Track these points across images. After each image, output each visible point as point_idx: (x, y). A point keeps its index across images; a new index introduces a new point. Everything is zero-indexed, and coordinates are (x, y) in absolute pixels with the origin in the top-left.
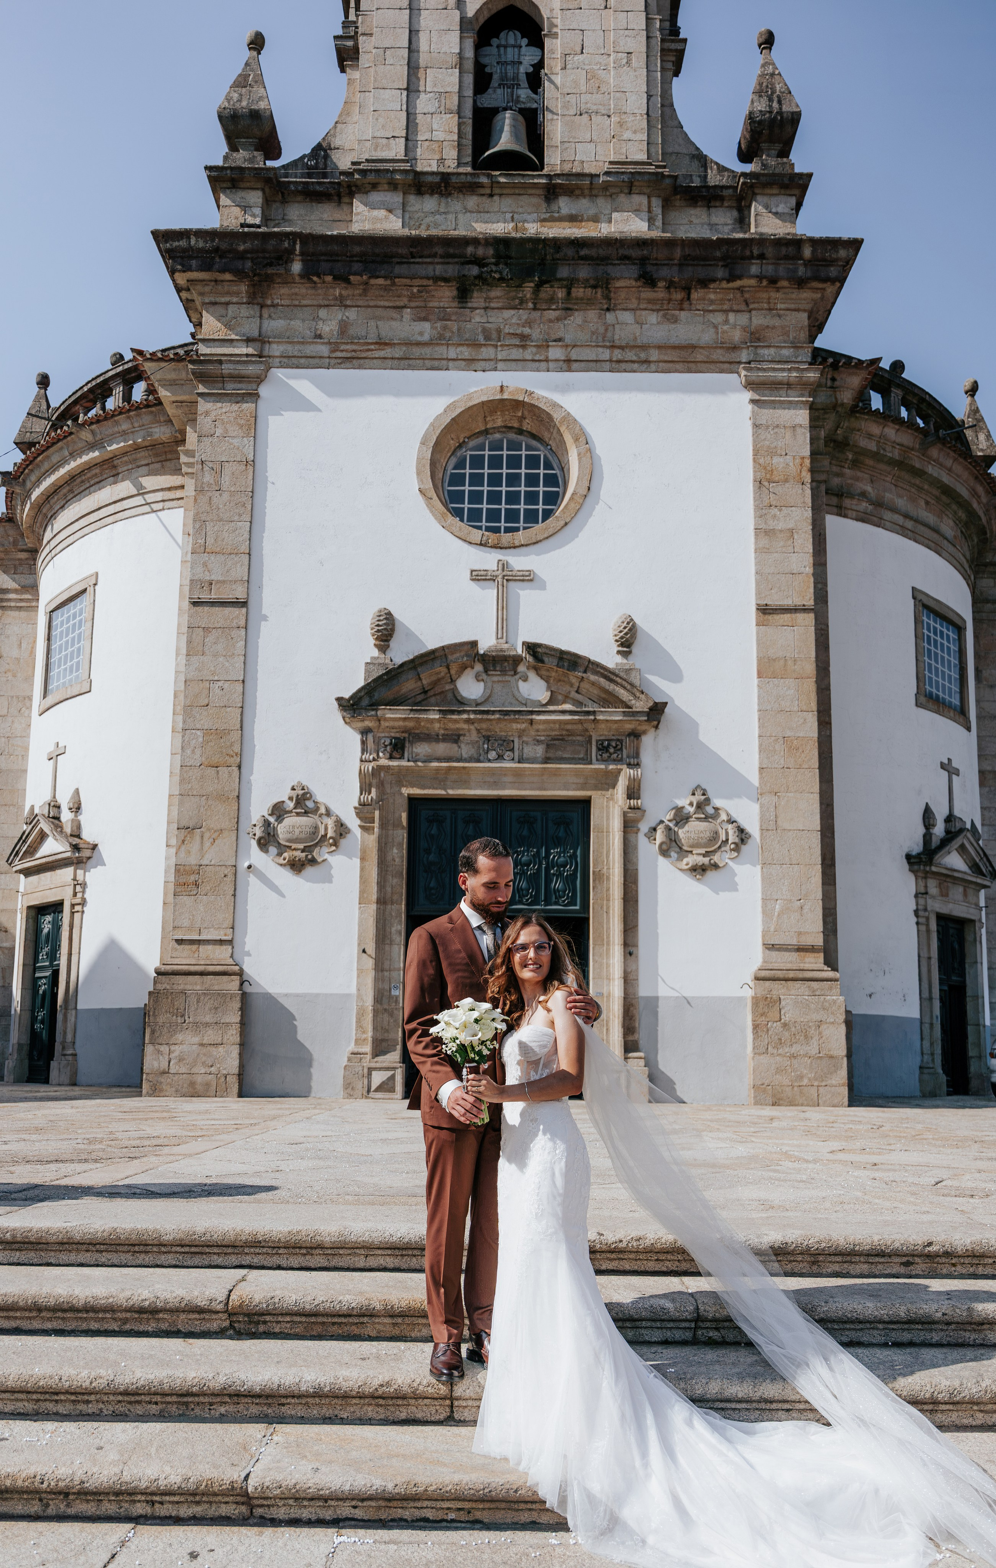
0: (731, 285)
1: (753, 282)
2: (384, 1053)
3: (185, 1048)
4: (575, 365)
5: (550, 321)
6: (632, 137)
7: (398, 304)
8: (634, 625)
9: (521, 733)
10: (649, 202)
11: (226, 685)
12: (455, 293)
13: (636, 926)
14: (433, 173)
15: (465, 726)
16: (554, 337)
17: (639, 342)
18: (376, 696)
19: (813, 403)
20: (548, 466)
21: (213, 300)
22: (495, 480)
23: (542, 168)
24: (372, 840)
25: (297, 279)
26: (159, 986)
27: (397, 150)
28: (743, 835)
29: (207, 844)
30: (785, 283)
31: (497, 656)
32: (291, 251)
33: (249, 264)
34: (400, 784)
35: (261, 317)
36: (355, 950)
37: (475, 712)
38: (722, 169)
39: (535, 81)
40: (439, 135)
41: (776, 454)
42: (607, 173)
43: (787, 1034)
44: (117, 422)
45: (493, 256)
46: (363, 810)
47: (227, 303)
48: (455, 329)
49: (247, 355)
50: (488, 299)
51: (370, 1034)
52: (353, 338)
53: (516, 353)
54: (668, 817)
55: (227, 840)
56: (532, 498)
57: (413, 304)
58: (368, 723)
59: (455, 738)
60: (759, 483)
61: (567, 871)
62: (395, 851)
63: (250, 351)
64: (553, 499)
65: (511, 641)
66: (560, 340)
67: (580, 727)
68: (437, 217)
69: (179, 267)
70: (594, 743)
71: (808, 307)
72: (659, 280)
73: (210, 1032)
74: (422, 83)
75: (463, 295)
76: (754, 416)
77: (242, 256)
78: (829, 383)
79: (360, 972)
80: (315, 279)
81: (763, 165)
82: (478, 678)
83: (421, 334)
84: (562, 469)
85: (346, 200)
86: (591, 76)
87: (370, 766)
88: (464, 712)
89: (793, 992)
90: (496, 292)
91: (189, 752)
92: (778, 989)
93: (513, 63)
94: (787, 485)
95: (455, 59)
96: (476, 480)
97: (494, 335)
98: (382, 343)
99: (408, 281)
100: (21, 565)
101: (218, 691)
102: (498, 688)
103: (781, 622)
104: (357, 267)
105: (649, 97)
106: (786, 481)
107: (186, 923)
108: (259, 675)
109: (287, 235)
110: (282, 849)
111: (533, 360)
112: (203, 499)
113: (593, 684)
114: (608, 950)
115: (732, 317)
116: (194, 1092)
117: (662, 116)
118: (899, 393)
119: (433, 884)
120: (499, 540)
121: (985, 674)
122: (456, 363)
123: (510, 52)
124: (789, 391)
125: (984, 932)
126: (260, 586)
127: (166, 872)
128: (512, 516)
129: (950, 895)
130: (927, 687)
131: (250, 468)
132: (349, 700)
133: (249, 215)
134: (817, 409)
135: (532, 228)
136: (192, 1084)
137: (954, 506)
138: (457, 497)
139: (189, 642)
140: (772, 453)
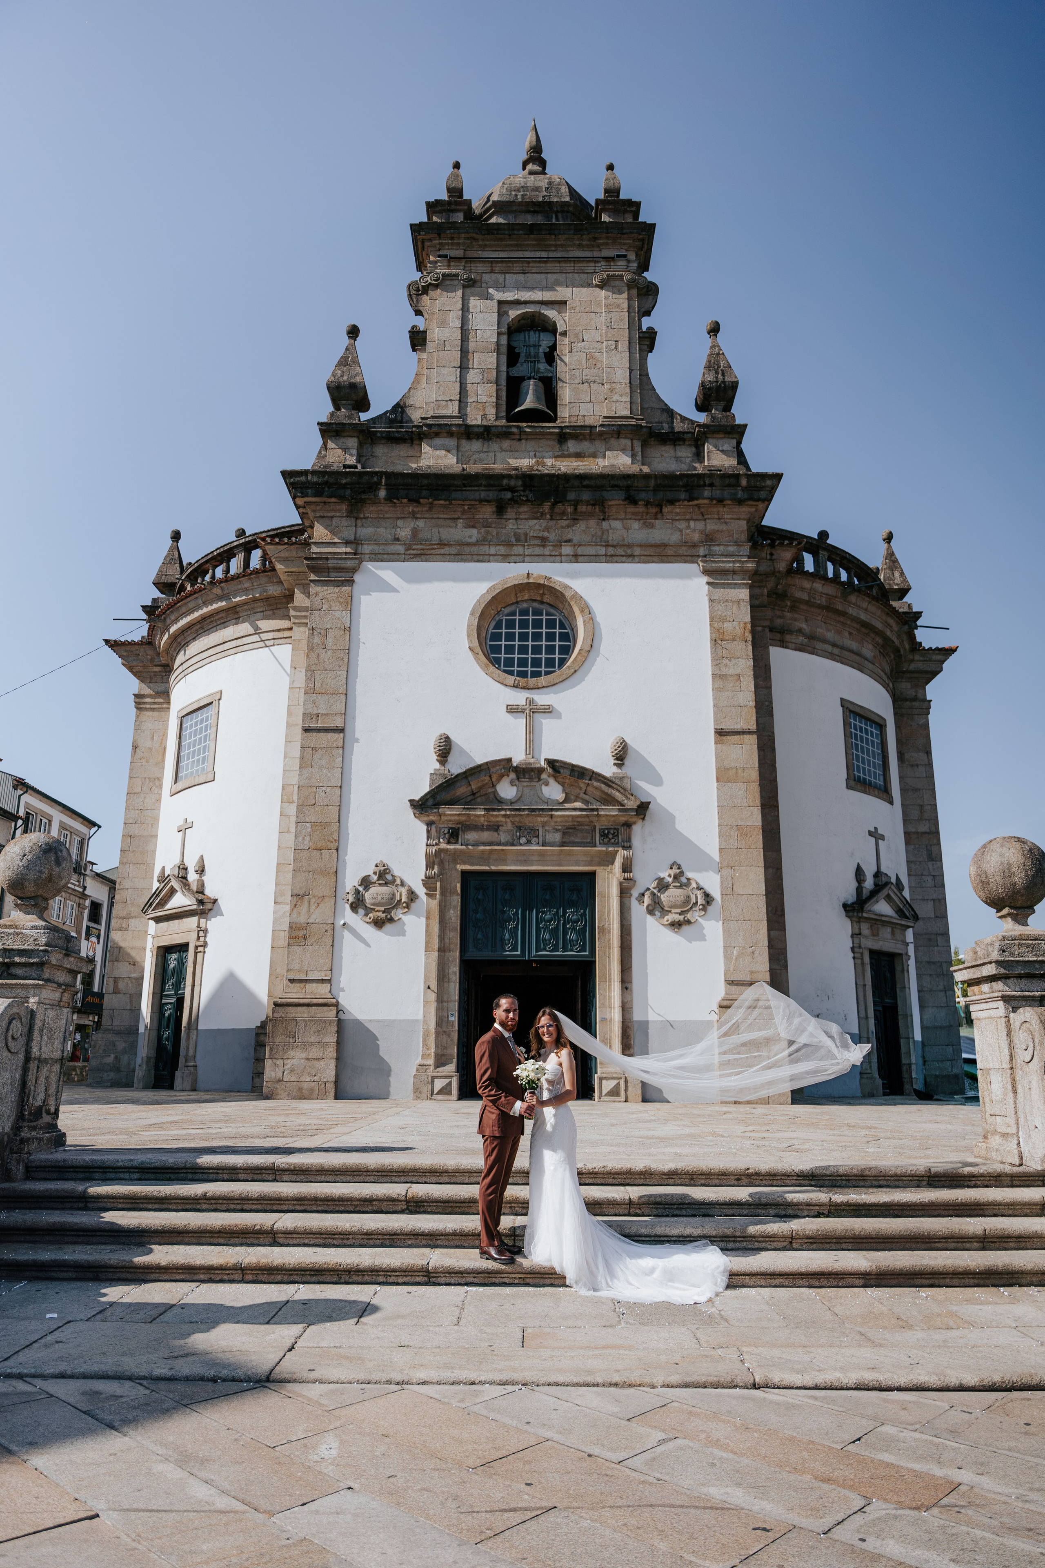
0: (691, 503)
1: (706, 501)
2: (443, 1064)
3: (295, 1061)
4: (580, 559)
5: (563, 527)
6: (619, 399)
7: (454, 516)
8: (626, 745)
9: (544, 825)
10: (632, 444)
11: (328, 790)
12: (494, 509)
13: (630, 967)
14: (478, 426)
15: (503, 819)
16: (565, 539)
17: (626, 542)
18: (438, 798)
19: (752, 583)
20: (562, 626)
21: (322, 515)
22: (524, 637)
23: (556, 420)
24: (434, 904)
25: (383, 501)
26: (275, 1015)
27: (453, 409)
28: (708, 898)
29: (313, 907)
30: (729, 502)
31: (526, 768)
32: (379, 483)
33: (348, 492)
34: (455, 862)
35: (356, 526)
36: (422, 987)
37: (510, 810)
38: (684, 419)
39: (551, 357)
40: (483, 398)
41: (726, 621)
42: (602, 425)
44: (241, 582)
45: (522, 486)
46: (428, 882)
47: (332, 517)
48: (494, 533)
49: (346, 553)
50: (518, 513)
51: (433, 1050)
52: (422, 540)
53: (538, 550)
54: (653, 886)
55: (328, 904)
56: (550, 650)
57: (464, 517)
58: (432, 818)
59: (495, 828)
60: (715, 642)
61: (579, 926)
62: (452, 912)
63: (348, 550)
64: (566, 650)
65: (536, 756)
66: (569, 541)
67: (587, 819)
68: (482, 454)
69: (299, 494)
70: (597, 831)
71: (747, 517)
72: (640, 500)
73: (314, 1049)
74: (471, 362)
75: (500, 510)
76: (710, 594)
77: (344, 487)
78: (769, 557)
79: (426, 1003)
80: (395, 501)
81: (713, 417)
82: (512, 783)
83: (471, 537)
84: (572, 630)
85: (416, 442)
87: (434, 849)
88: (502, 809)
90: (524, 508)
91: (300, 839)
93: (535, 346)
94: (735, 642)
95: (494, 346)
96: (510, 637)
97: (523, 537)
98: (442, 544)
99: (461, 502)
100: (155, 676)
101: (322, 794)
102: (527, 790)
103: (733, 741)
104: (424, 493)
105: (631, 371)
106: (734, 640)
107: (296, 966)
108: (353, 782)
109: (376, 473)
110: (368, 911)
111: (550, 555)
112: (313, 655)
113: (596, 788)
114: (610, 985)
115: (692, 523)
116: (302, 1095)
117: (641, 383)
118: (826, 554)
119: (480, 936)
120: (527, 683)
121: (907, 756)
122: (495, 557)
123: (533, 337)
124: (735, 576)
125: (912, 963)
126: (354, 718)
127: (274, 923)
128: (536, 663)
129: (880, 935)
130: (856, 773)
131: (347, 633)
132: (418, 801)
133: (348, 457)
134: (761, 575)
135: (549, 462)
136: (300, 1089)
137: (872, 635)
138: (496, 649)
139: (302, 758)
140: (724, 620)
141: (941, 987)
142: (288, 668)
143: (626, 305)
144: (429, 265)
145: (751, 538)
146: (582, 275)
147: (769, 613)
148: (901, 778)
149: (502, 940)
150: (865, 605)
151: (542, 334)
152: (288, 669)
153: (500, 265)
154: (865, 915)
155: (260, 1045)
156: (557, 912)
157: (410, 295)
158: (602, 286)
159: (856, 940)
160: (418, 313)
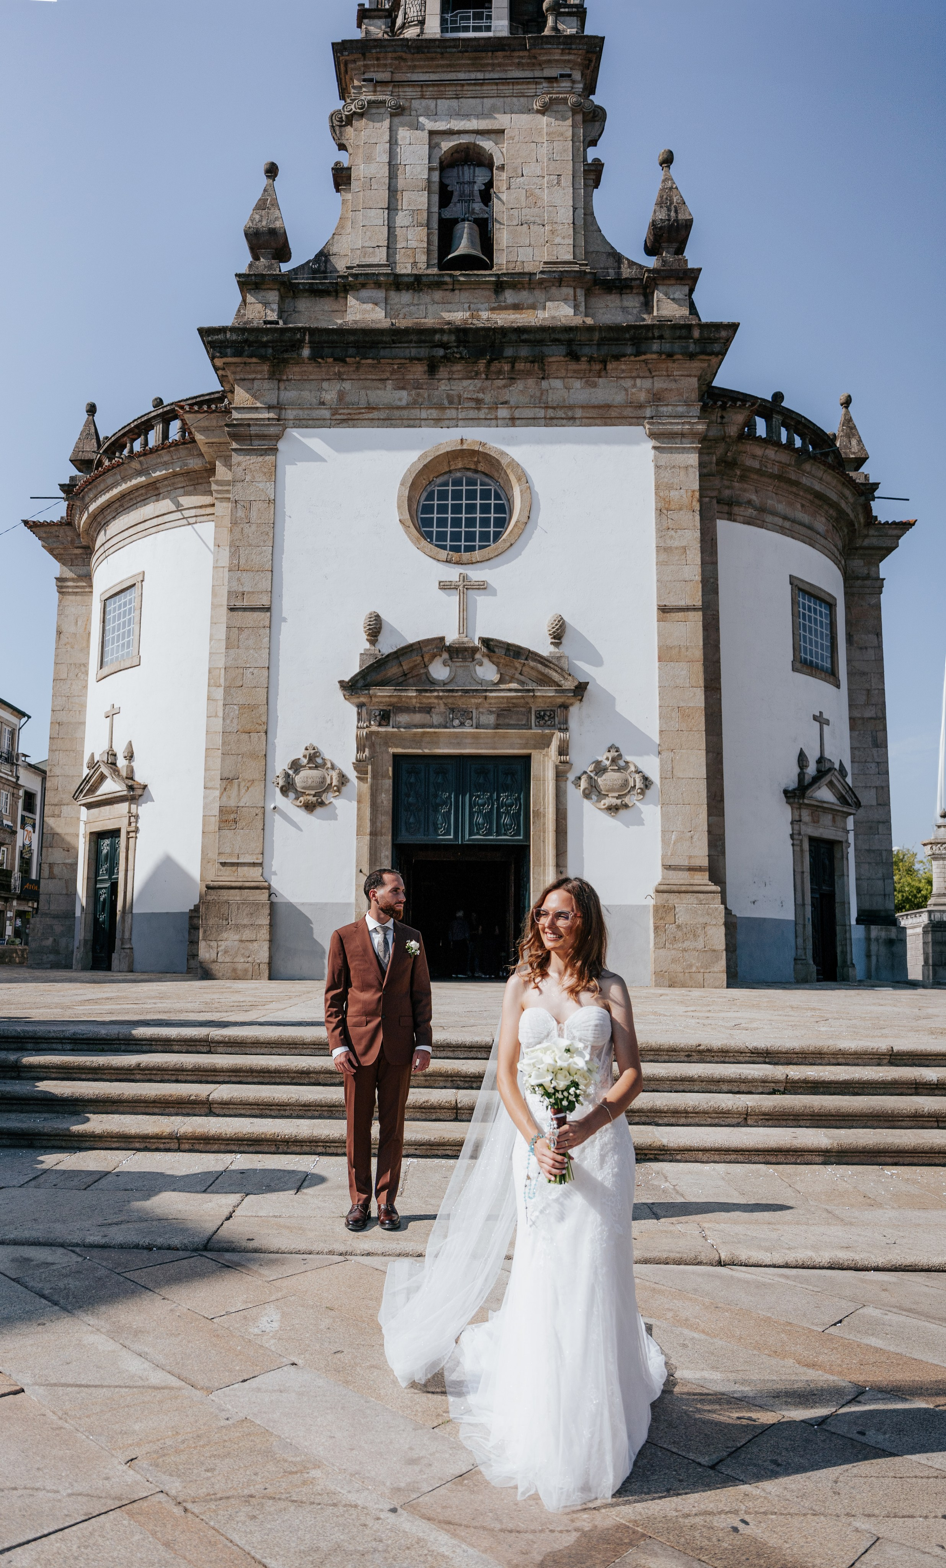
0: (637, 359)
1: (654, 356)
3: (228, 943)
4: (518, 422)
5: (499, 388)
6: (562, 242)
7: (382, 377)
8: (564, 622)
9: (478, 706)
10: (575, 293)
11: (256, 671)
12: (426, 368)
13: (565, 852)
14: (408, 275)
15: (436, 701)
16: (502, 400)
17: (567, 403)
18: (369, 679)
19: (701, 448)
20: (498, 497)
21: (242, 377)
22: (456, 509)
23: (493, 267)
24: (366, 787)
25: (306, 361)
26: (209, 898)
27: (380, 257)
28: (647, 782)
29: (243, 791)
30: (680, 357)
31: (459, 647)
32: (302, 341)
33: (270, 351)
34: (387, 744)
35: (279, 389)
36: (354, 871)
37: (443, 691)
38: (631, 264)
39: (486, 196)
40: (413, 244)
41: (672, 488)
42: (542, 272)
43: (680, 933)
44: (158, 456)
45: (455, 341)
46: (359, 766)
47: (253, 379)
48: (426, 395)
49: (269, 419)
50: (451, 372)
52: (349, 404)
53: (472, 414)
54: (590, 769)
55: (257, 788)
56: (485, 522)
57: (394, 377)
58: (362, 699)
59: (428, 710)
60: (660, 511)
61: (514, 809)
62: (383, 795)
63: (272, 415)
64: (501, 523)
65: (470, 635)
66: (506, 403)
67: (522, 701)
68: (412, 307)
69: (218, 354)
70: (533, 713)
71: (699, 373)
72: (582, 356)
73: (247, 932)
74: (400, 203)
76: (656, 459)
77: (265, 345)
78: (719, 420)
80: (320, 360)
81: (663, 261)
82: (445, 664)
83: (400, 400)
84: (509, 500)
85: (341, 295)
86: (529, 194)
87: (365, 731)
88: (435, 690)
89: (684, 901)
90: (458, 367)
91: (228, 722)
92: (673, 899)
93: (469, 183)
94: (681, 512)
95: (425, 184)
96: (443, 509)
97: (456, 400)
98: (370, 408)
99: (390, 361)
100: (76, 558)
101: (249, 675)
102: (460, 671)
103: (677, 618)
104: (351, 351)
105: (575, 209)
106: (681, 509)
107: (228, 850)
108: (281, 663)
109: (299, 329)
110: (299, 795)
111: (486, 419)
112: (237, 530)
113: (532, 668)
114: (544, 870)
115: (638, 381)
116: (236, 976)
117: (585, 224)
118: (780, 417)
119: (411, 820)
120: (460, 557)
121: (856, 638)
122: (427, 422)
123: (467, 173)
124: (683, 440)
125: (851, 851)
126: (281, 596)
127: (204, 808)
128: (470, 537)
129: (821, 822)
130: (802, 655)
131: (272, 505)
132: (348, 682)
133: (269, 312)
134: (710, 440)
135: (484, 315)
136: (234, 970)
137: (826, 507)
138: (428, 522)
139: (228, 638)
140: (670, 487)
141: (880, 875)
142: (211, 544)
143: (569, 133)
144: (353, 91)
145: (701, 399)
146: (522, 99)
147: (717, 482)
148: (849, 661)
149: (435, 825)
150: (820, 474)
151: (477, 169)
152: (211, 546)
153: (431, 89)
154: (806, 801)
155: (194, 928)
156: (491, 796)
157: (333, 127)
158: (543, 112)
159: (796, 827)
160: (342, 147)
